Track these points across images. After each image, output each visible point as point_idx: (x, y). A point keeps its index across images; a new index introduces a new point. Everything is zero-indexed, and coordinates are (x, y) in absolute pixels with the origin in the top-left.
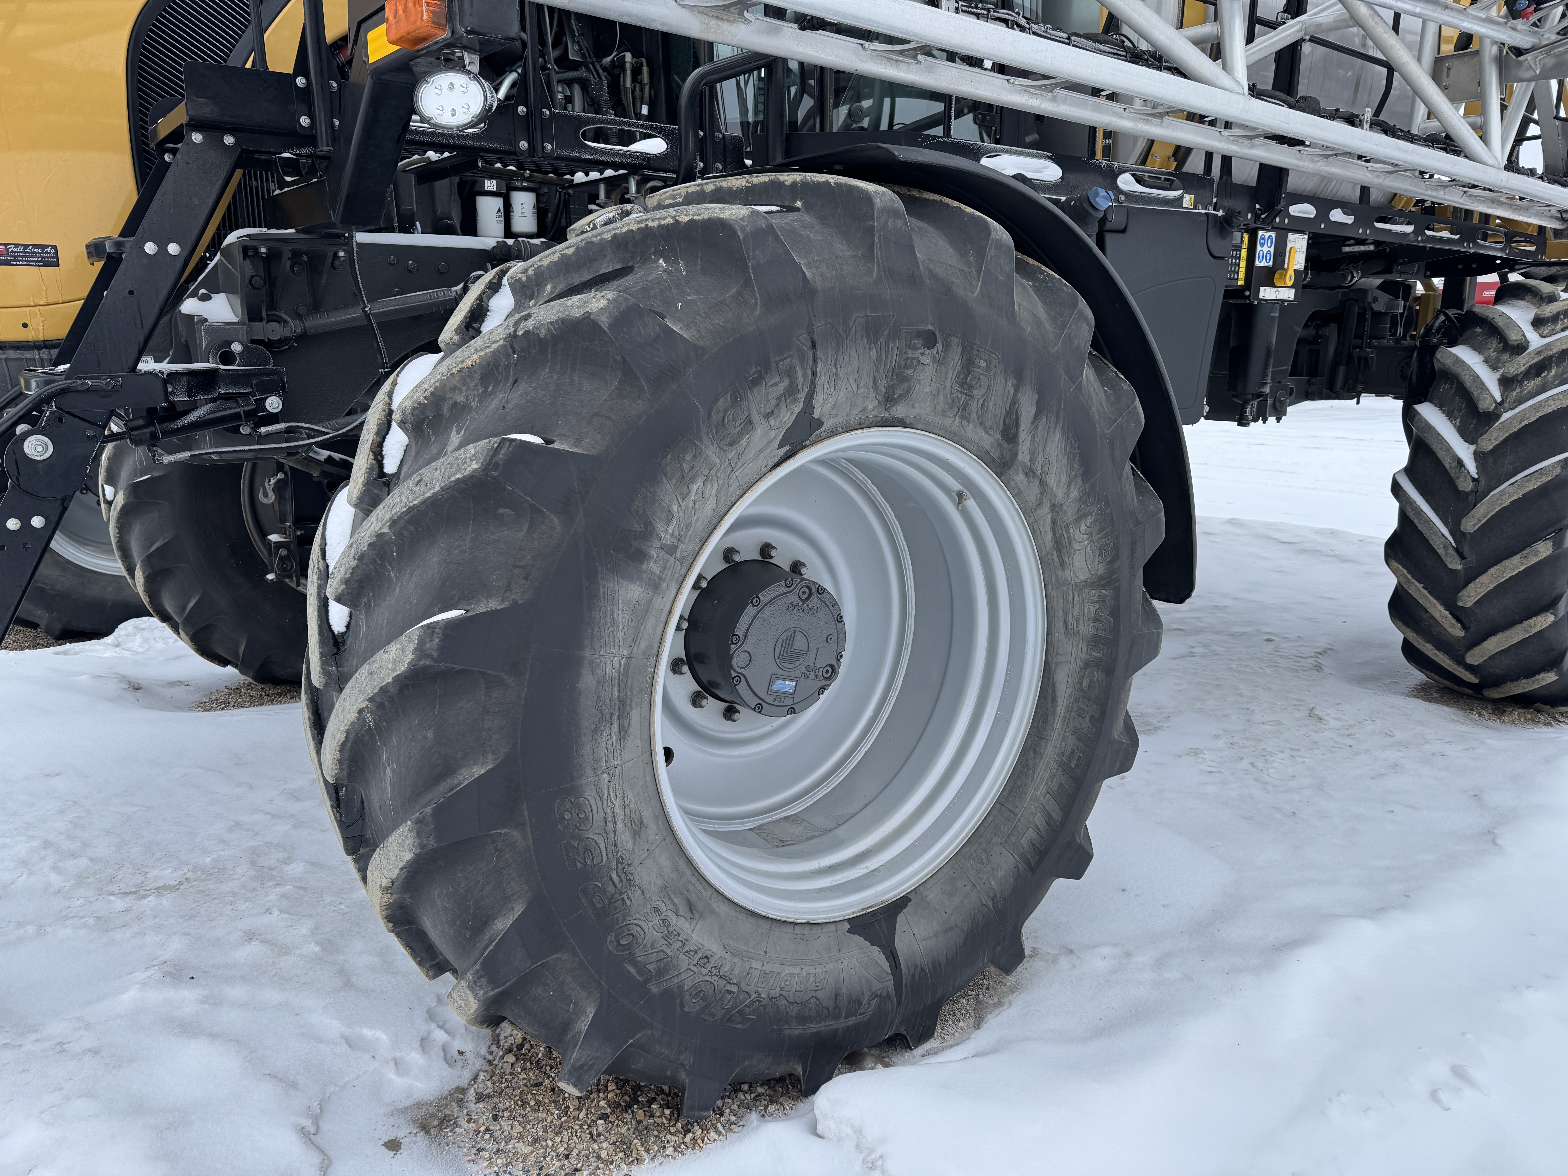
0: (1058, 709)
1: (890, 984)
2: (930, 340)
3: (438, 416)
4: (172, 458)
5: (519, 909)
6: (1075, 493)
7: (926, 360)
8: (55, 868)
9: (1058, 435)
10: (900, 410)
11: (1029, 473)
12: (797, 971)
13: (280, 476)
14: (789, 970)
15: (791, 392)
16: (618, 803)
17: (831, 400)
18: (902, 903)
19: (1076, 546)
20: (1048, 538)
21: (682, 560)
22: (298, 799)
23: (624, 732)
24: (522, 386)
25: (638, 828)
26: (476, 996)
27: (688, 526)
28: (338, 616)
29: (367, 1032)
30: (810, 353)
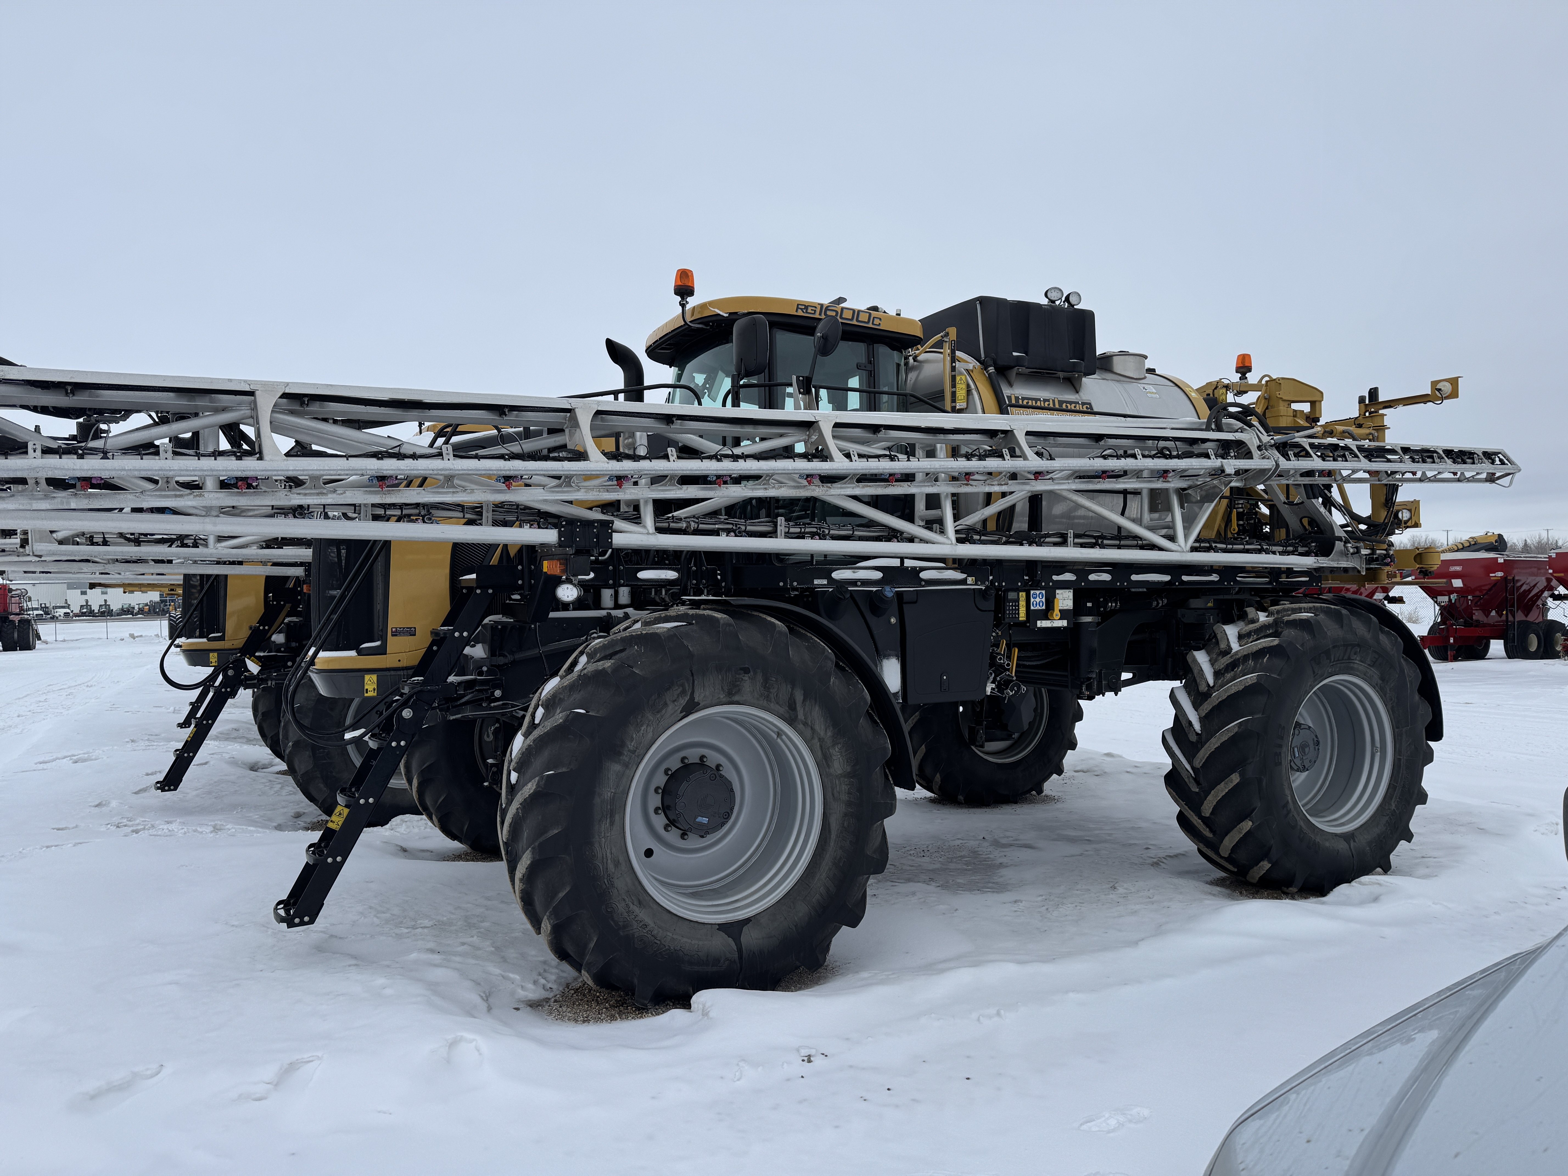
0: (832, 836)
1: (736, 956)
2: (746, 671)
3: (554, 702)
4: (454, 717)
5: (568, 889)
6: (829, 734)
7: (746, 678)
8: (375, 916)
9: (817, 708)
10: (736, 698)
11: (805, 724)
12: (690, 941)
13: (497, 725)
14: (685, 940)
15: (684, 692)
16: (608, 851)
17: (703, 695)
18: (747, 921)
19: (834, 758)
20: (819, 753)
21: (638, 756)
22: (489, 900)
23: (612, 823)
24: (582, 692)
25: (617, 864)
26: (550, 922)
27: (641, 743)
28: (514, 776)
29: (511, 975)
30: (691, 678)
